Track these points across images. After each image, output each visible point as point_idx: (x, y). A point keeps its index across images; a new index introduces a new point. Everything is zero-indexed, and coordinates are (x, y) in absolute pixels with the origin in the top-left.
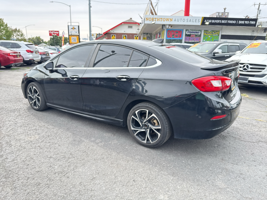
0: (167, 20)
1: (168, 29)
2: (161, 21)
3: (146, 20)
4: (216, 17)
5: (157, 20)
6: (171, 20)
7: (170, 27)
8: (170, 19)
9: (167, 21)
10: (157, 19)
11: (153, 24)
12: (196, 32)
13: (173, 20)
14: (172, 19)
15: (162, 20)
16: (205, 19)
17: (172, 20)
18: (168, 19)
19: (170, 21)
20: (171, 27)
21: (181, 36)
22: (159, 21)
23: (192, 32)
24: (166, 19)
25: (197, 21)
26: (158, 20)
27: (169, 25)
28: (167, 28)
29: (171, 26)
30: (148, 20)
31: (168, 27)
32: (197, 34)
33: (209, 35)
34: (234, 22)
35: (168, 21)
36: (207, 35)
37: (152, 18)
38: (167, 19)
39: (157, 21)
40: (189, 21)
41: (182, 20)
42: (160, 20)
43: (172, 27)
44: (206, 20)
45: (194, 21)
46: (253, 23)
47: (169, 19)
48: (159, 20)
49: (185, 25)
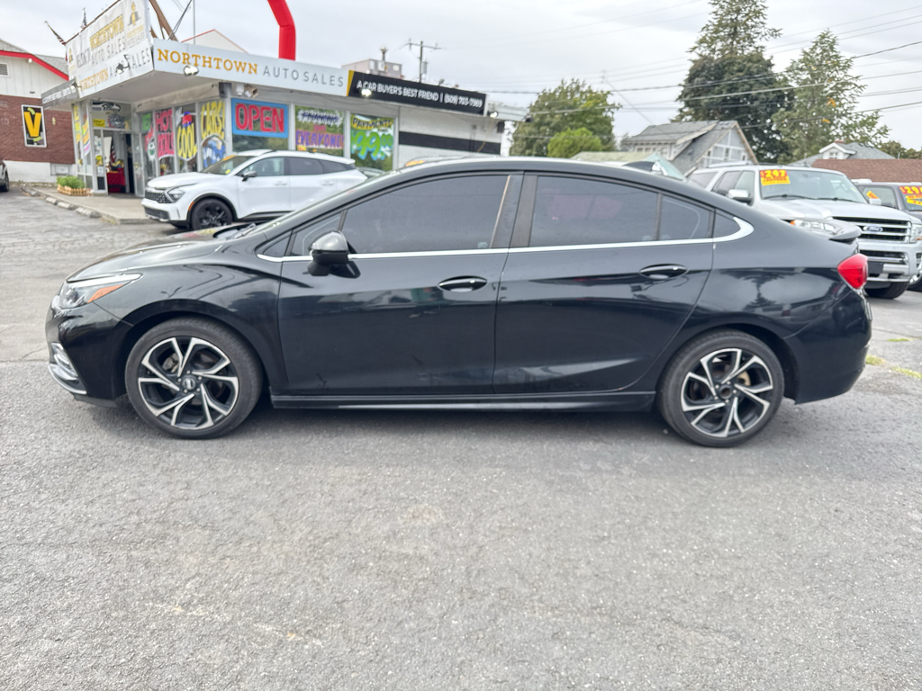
0: (240, 67)
1: (242, 98)
2: (218, 68)
3: (160, 59)
4: (368, 72)
5: (200, 62)
6: (253, 69)
7: (249, 94)
8: (248, 66)
9: (238, 69)
10: (202, 59)
11: (190, 74)
12: (329, 118)
13: (260, 69)
14: (256, 65)
15: (221, 65)
16: (358, 77)
17: (255, 71)
18: (240, 63)
19: (250, 72)
20: (254, 92)
21: (282, 125)
22: (210, 66)
23: (316, 117)
24: (235, 62)
25: (336, 82)
26: (205, 62)
27: (247, 86)
28: (240, 94)
29: (254, 89)
30: (166, 58)
31: (244, 94)
32: (332, 124)
33: (365, 128)
34: (434, 96)
35: (243, 70)
36: (359, 128)
37: (184, 54)
38: (238, 64)
39: (204, 66)
40: (311, 79)
41: (289, 73)
42: (214, 64)
43: (257, 94)
44: (360, 83)
45: (327, 80)
46: (477, 103)
47: (245, 64)
48: (210, 62)
49: (292, 91)
